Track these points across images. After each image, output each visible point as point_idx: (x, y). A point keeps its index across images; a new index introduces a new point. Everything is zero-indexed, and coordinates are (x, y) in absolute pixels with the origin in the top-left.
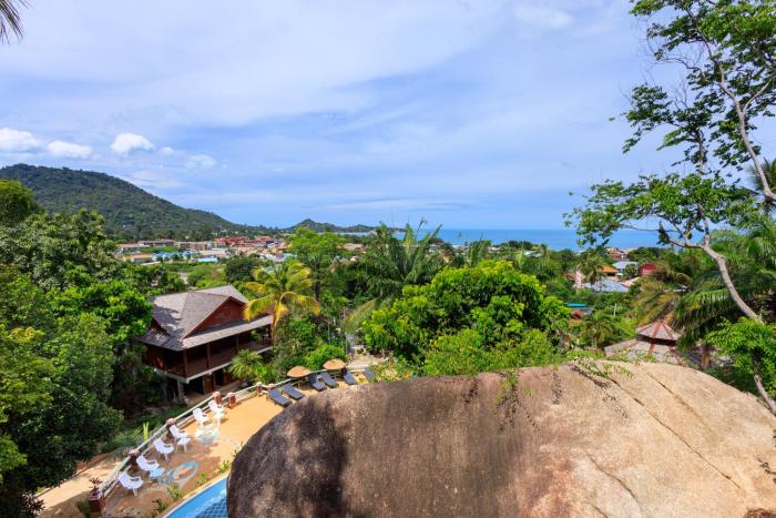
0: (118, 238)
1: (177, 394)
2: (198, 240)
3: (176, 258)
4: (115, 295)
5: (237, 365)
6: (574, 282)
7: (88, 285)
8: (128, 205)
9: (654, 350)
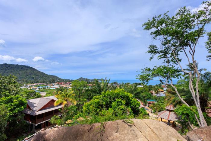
0: (28, 83)
1: (33, 129)
2: (51, 83)
3: (44, 88)
4: (16, 99)
5: (52, 120)
6: (152, 94)
7: (8, 96)
8: (33, 74)
9: (170, 114)
